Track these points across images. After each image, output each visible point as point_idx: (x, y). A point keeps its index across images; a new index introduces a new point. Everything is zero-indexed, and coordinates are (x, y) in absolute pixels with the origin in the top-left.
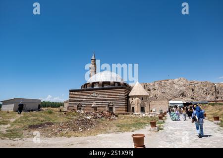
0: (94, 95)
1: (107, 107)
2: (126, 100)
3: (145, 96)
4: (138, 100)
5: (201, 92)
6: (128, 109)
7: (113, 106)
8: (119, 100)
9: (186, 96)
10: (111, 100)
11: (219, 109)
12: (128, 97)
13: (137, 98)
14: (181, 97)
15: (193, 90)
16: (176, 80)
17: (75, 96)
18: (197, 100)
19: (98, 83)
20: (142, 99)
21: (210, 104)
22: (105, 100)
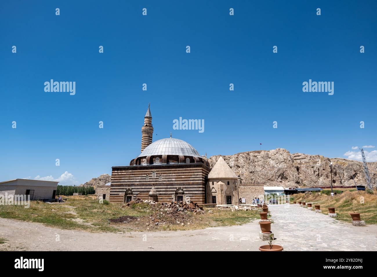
0: (154, 175)
1: (173, 196)
2: (203, 184)
3: (232, 179)
4: (221, 185)
5: (310, 171)
6: (206, 199)
7: (183, 193)
8: (193, 184)
9: (287, 179)
10: (180, 184)
11: (336, 200)
12: (206, 181)
13: (220, 183)
14: (280, 180)
15: (298, 169)
16: (272, 152)
17: (120, 177)
18: (304, 185)
19: (160, 157)
20: (228, 183)
21: (323, 192)
22: (172, 184)
